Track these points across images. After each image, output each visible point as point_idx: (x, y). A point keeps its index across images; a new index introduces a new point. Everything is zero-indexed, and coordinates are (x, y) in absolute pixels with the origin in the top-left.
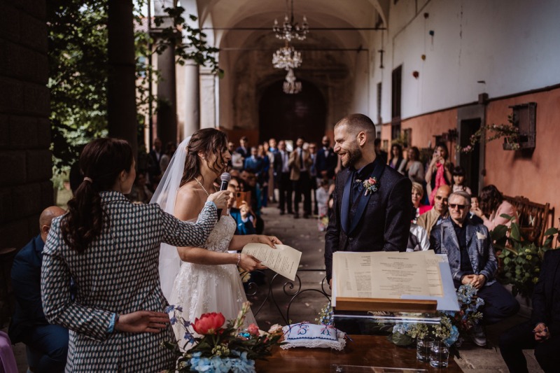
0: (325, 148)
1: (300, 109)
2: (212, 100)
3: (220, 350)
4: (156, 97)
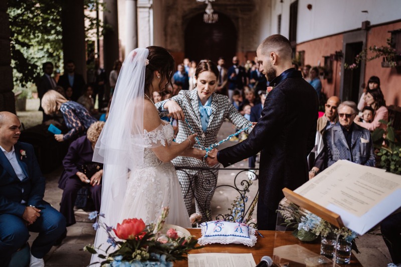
0: (235, 66)
1: (216, 36)
2: (147, 29)
3: (140, 254)
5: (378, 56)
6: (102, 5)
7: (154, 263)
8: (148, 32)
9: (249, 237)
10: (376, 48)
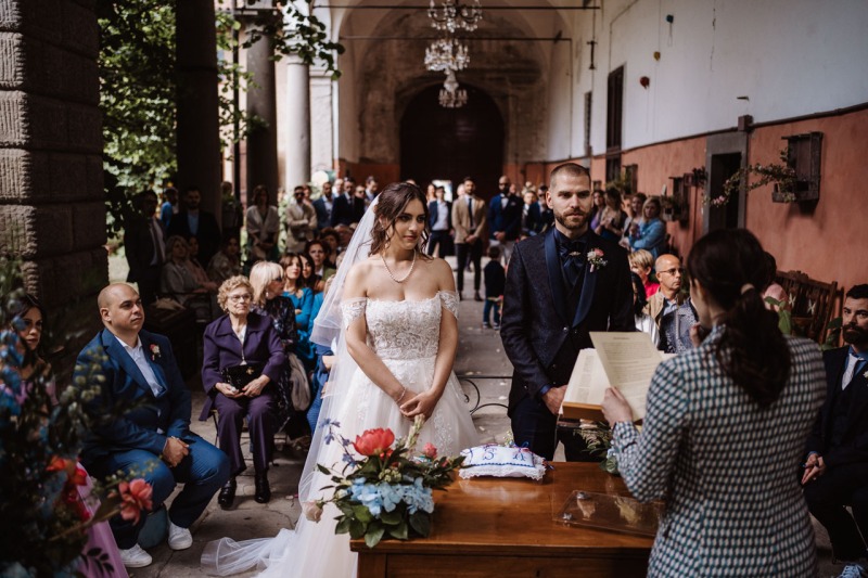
0: (503, 195)
1: (463, 128)
2: (329, 117)
3: (390, 474)
4: (245, 115)
5: (764, 182)
6: (246, 76)
7: (407, 487)
8: (330, 126)
9: (534, 466)
10: (760, 168)
